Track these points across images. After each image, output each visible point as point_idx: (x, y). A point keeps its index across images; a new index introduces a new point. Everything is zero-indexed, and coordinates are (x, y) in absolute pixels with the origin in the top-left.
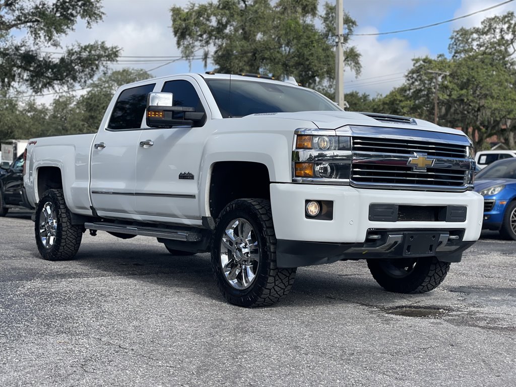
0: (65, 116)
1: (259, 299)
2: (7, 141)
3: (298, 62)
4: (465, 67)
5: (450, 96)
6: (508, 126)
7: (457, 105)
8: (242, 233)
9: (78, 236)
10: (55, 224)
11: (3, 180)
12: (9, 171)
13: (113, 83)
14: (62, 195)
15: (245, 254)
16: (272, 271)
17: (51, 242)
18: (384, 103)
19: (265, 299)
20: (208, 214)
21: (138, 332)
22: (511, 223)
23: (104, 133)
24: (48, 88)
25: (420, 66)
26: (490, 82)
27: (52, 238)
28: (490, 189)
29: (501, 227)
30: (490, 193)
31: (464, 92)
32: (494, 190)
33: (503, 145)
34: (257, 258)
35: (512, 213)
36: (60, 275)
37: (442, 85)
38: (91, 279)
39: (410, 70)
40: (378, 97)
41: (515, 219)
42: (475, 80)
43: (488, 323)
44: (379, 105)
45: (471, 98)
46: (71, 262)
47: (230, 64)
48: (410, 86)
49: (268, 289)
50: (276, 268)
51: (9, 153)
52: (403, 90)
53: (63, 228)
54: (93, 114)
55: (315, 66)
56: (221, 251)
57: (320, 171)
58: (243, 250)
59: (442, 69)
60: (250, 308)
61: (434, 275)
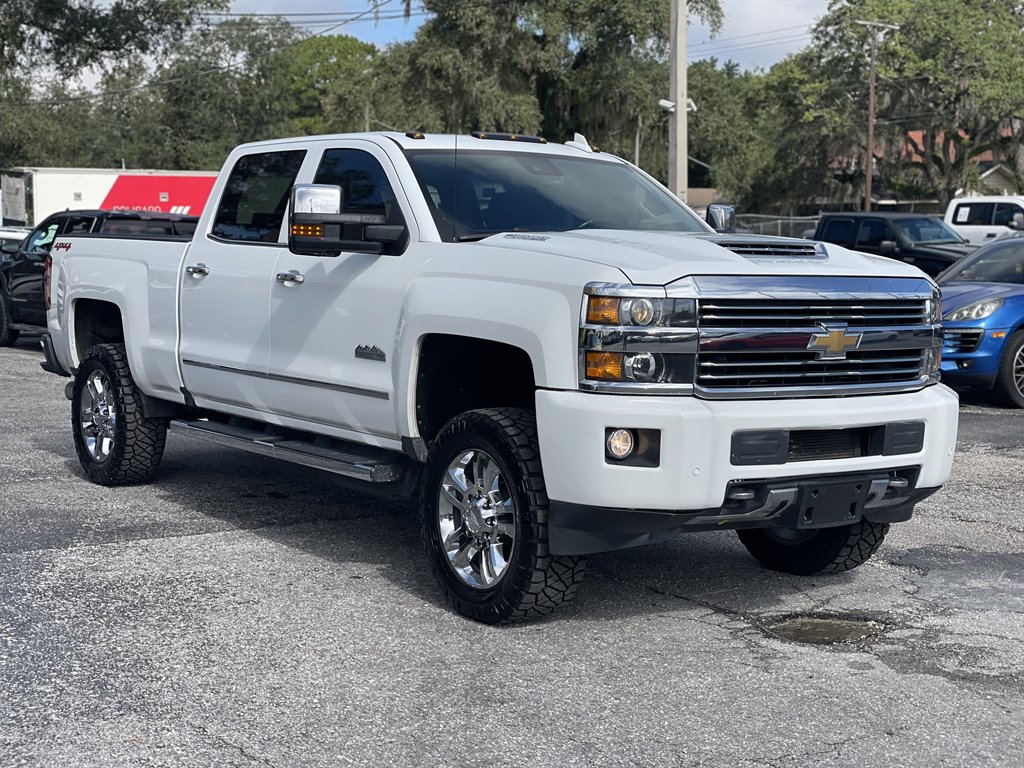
0: (127, 109)
1: (516, 612)
2: (11, 170)
3: (595, 6)
4: (932, 12)
5: (900, 71)
6: (1016, 131)
7: (914, 88)
8: (481, 475)
9: (158, 439)
10: (112, 415)
11: (6, 272)
12: (18, 256)
13: (221, 45)
14: (124, 359)
15: (486, 520)
16: (539, 560)
17: (106, 449)
18: (768, 87)
19: (526, 611)
20: (413, 432)
21: (278, 705)
22: (1014, 375)
23: (203, 247)
24: (91, 66)
25: (841, 9)
26: (982, 43)
27: (106, 442)
28: (974, 307)
29: (994, 382)
30: (973, 315)
31: (928, 63)
32: (982, 309)
33: (1004, 168)
34: (510, 530)
35: (1018, 354)
36: (123, 530)
37: (886, 49)
38: (186, 540)
39: (821, 18)
40: (757, 73)
41: (1023, 366)
42: (952, 39)
43: (962, 664)
44: (759, 90)
45: (942, 76)
46: (145, 488)
47: (457, 10)
48: (821, 50)
49: (532, 593)
50: (547, 555)
51: (17, 194)
52: (806, 60)
53: (128, 425)
54: (182, 110)
55: (630, 15)
56: (441, 514)
57: (635, 366)
58: (483, 512)
59: (885, 17)
60: (497, 626)
61: (858, 543)
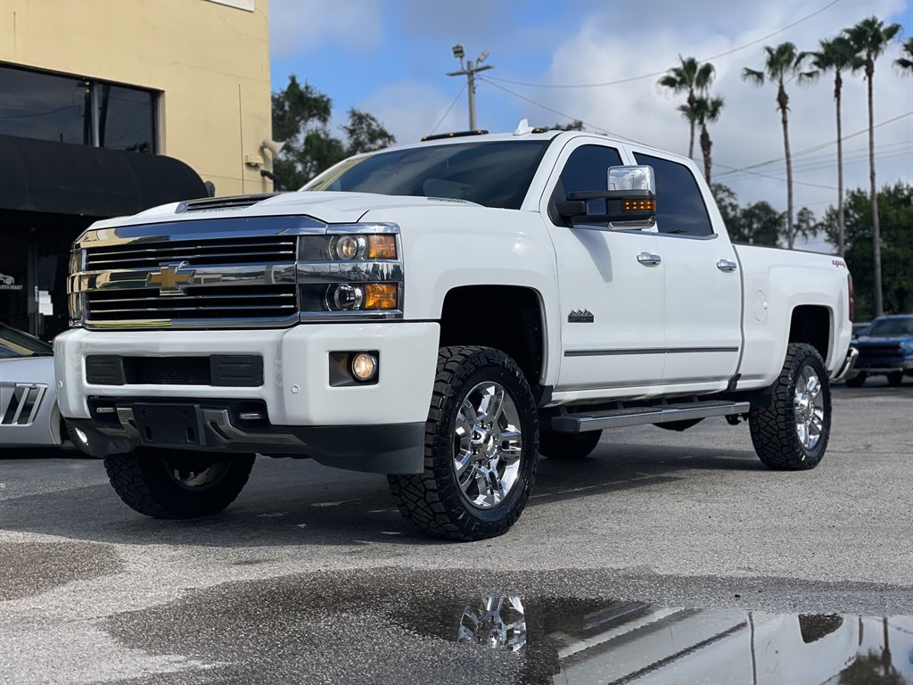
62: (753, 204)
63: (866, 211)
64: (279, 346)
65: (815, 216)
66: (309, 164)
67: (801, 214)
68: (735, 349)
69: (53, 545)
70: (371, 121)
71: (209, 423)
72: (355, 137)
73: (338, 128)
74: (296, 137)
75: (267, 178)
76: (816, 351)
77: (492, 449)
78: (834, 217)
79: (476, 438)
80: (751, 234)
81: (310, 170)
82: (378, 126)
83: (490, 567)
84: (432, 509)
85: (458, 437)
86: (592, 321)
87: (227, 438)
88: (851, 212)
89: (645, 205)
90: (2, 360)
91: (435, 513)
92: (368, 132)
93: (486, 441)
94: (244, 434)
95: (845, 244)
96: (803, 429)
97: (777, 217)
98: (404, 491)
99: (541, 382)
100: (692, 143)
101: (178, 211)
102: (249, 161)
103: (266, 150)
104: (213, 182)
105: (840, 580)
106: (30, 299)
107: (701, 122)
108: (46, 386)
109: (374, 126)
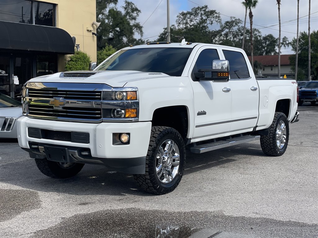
62: (267, 35)
63: (306, 40)
64: (95, 130)
65: (288, 40)
66: (110, 20)
67: (284, 39)
68: (256, 118)
69: (17, 191)
70: (132, 5)
71: (70, 155)
72: (126, 10)
73: (121, 7)
74: (105, 10)
75: (94, 35)
76: (285, 115)
77: (169, 163)
78: (295, 41)
79: (163, 159)
80: (266, 46)
81: (110, 22)
82: (135, 6)
83: (167, 209)
84: (148, 185)
85: (157, 159)
86: (206, 114)
87: (77, 159)
88: (301, 40)
89: (225, 75)
90: (1, 108)
91: (149, 186)
92: (131, 9)
93: (167, 160)
94: (83, 159)
95: (299, 51)
96: (279, 142)
97: (275, 40)
98: (138, 178)
99: (187, 137)
100: (246, 15)
101: (60, 76)
102: (88, 29)
103: (94, 25)
104: (75, 37)
105: (287, 220)
106: (11, 79)
107: (250, 8)
108: (16, 118)
109: (133, 6)
